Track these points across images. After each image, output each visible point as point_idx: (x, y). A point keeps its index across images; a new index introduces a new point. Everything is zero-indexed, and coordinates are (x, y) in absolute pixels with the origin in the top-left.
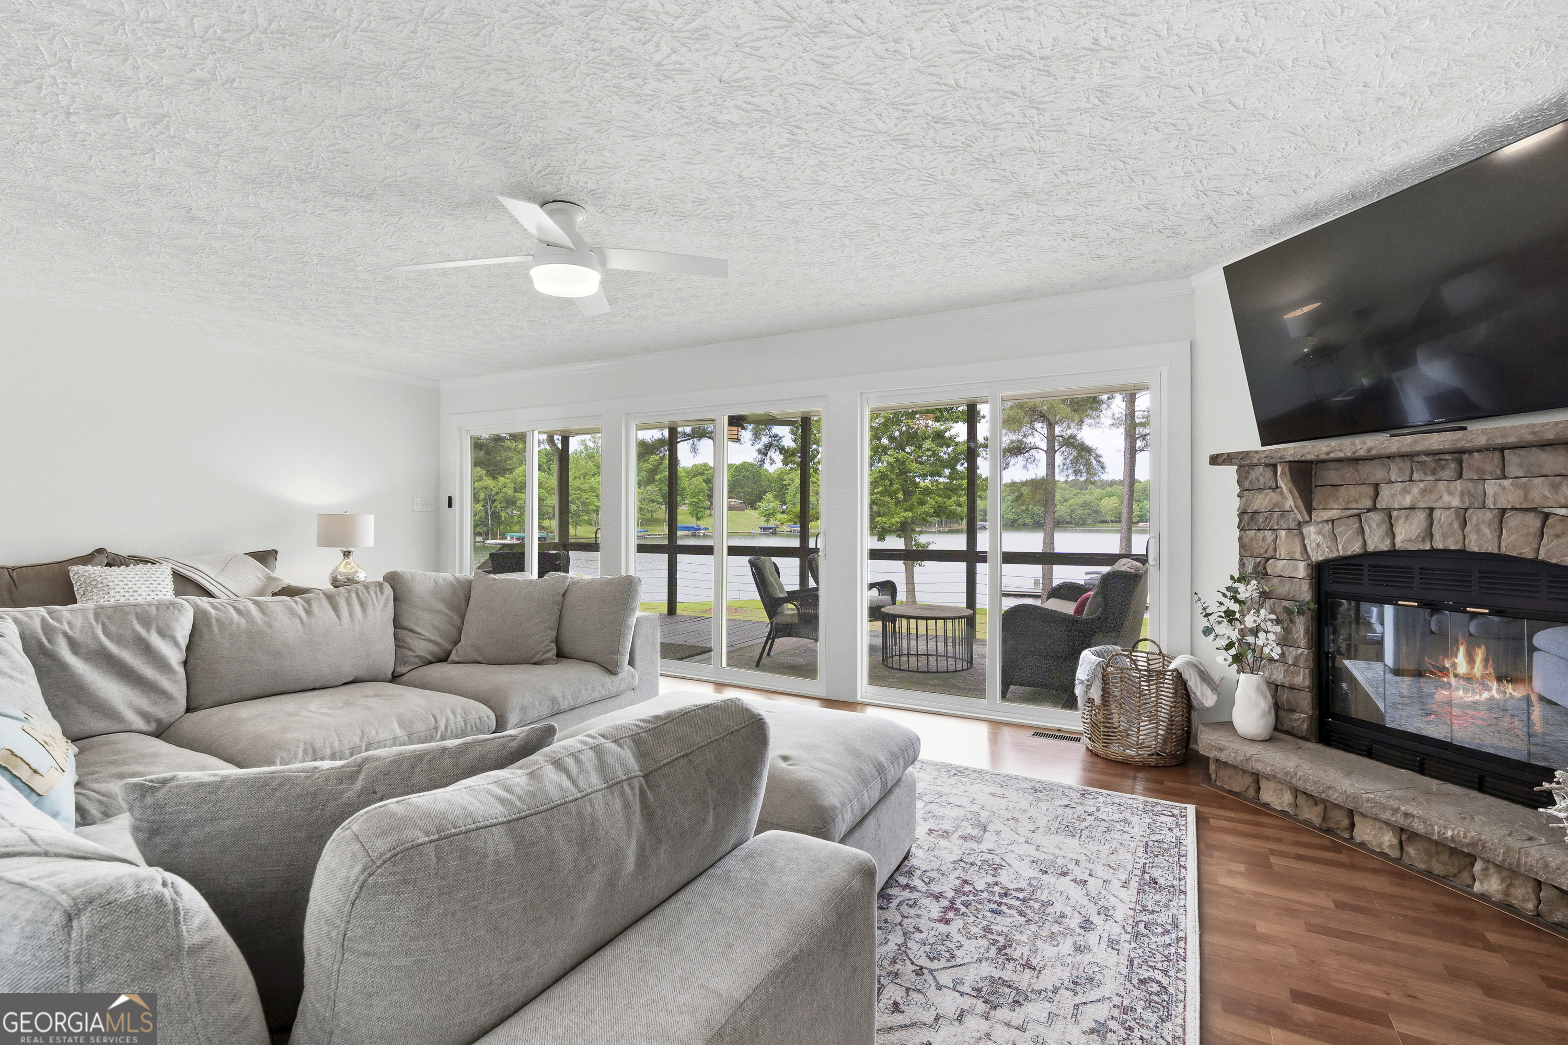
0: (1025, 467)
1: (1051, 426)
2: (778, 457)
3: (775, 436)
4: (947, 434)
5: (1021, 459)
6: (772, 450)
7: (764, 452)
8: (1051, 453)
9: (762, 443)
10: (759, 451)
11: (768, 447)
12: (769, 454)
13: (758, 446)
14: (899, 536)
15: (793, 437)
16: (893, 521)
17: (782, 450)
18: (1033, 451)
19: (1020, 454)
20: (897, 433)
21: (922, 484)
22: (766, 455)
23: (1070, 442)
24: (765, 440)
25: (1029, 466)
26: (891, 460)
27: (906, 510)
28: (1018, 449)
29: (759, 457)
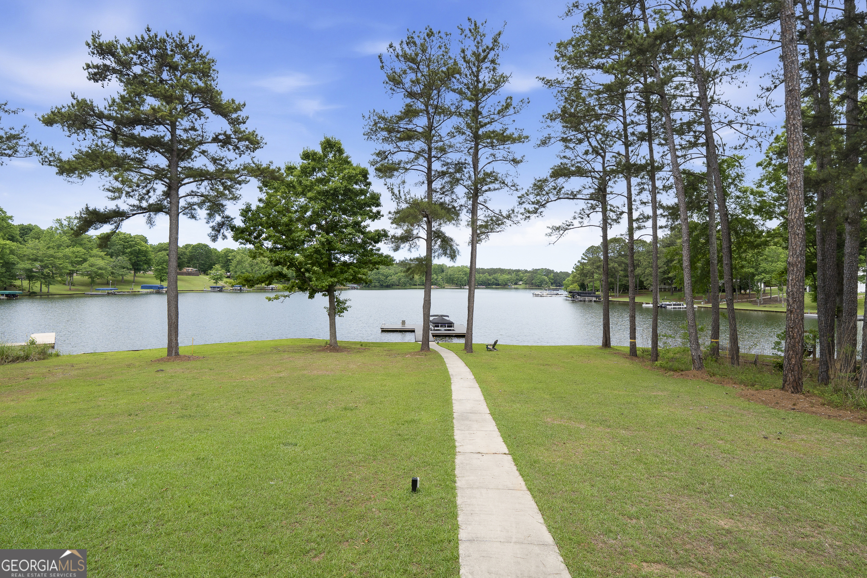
0: (409, 250)
1: (429, 223)
2: (229, 234)
3: (228, 217)
4: (363, 224)
5: (407, 245)
6: (225, 228)
7: (218, 229)
8: (429, 241)
9: (216, 221)
10: (213, 228)
11: (221, 225)
12: (222, 231)
13: (211, 224)
14: (324, 295)
15: (243, 219)
16: (324, 285)
17: (233, 228)
18: (416, 240)
19: (409, 241)
20: (324, 222)
21: (342, 259)
22: (219, 231)
23: (439, 235)
24: (218, 219)
25: (413, 250)
26: (323, 240)
27: (331, 277)
28: (407, 238)
29: (213, 232)
